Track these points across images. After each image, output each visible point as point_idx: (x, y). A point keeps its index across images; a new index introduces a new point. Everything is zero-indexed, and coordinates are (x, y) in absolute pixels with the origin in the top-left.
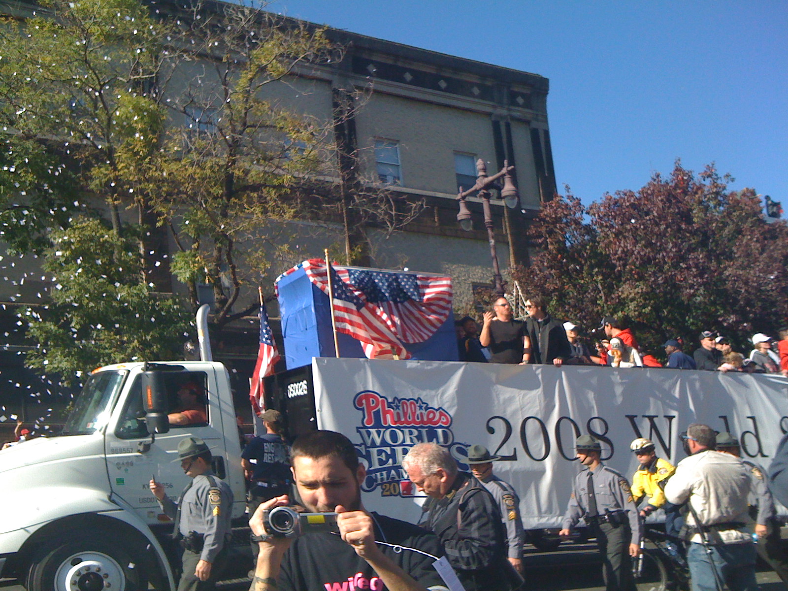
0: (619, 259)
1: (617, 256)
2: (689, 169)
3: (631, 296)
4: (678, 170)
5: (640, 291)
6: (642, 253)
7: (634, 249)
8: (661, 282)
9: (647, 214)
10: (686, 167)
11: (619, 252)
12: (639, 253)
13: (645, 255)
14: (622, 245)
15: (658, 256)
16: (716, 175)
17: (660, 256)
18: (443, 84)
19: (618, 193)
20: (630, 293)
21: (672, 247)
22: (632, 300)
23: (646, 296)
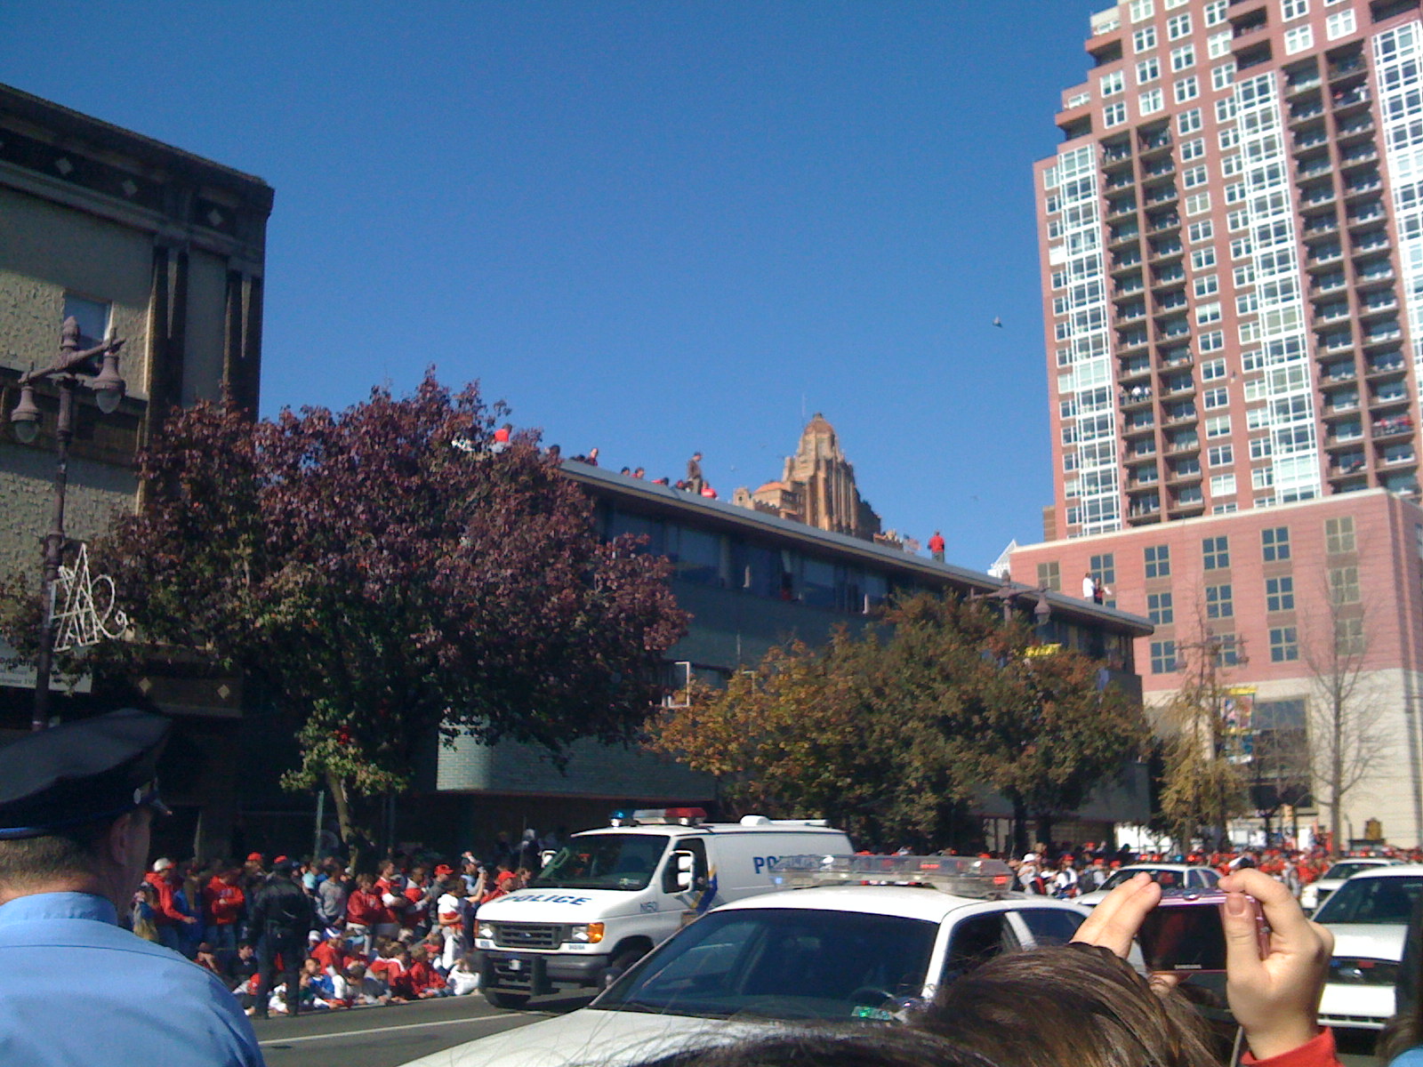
0: (276, 523)
1: (273, 518)
2: (446, 385)
3: (286, 588)
4: (429, 383)
5: (300, 581)
6: (311, 517)
7: (302, 508)
8: (333, 568)
9: (342, 451)
10: (442, 381)
11: (277, 511)
12: (307, 515)
13: (315, 520)
14: (286, 499)
15: (339, 525)
16: (479, 401)
17: (341, 524)
18: (65, 166)
19: (305, 410)
20: (288, 582)
21: (363, 512)
22: (290, 594)
23: (310, 589)
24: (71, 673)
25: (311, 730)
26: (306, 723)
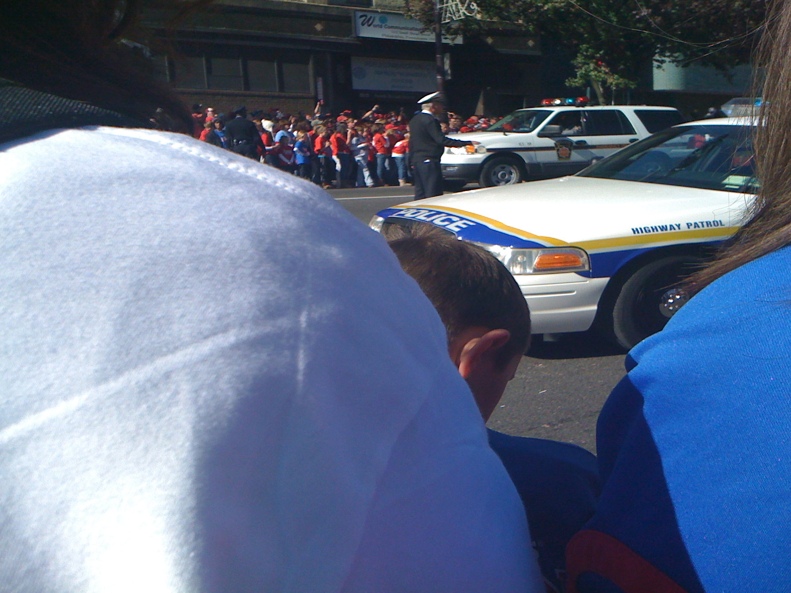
24: (452, 34)
25: (580, 59)
26: (577, 56)
